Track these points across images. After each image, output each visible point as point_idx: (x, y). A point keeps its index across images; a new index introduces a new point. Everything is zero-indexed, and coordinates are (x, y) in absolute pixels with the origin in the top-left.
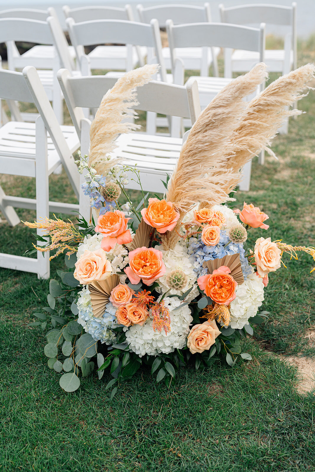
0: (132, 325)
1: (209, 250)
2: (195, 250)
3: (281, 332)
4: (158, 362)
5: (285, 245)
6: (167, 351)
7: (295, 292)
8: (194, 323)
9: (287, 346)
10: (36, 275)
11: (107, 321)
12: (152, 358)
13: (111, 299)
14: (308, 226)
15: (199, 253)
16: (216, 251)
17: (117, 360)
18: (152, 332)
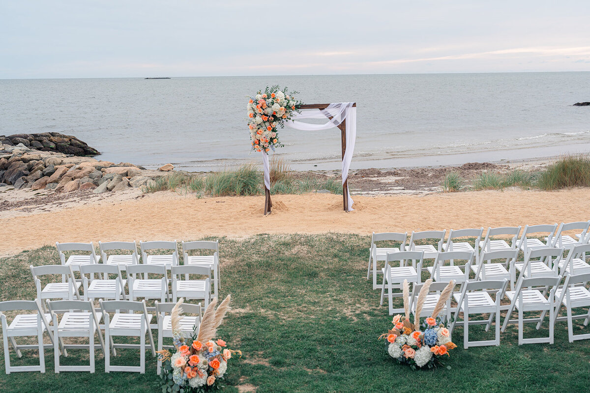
0: (192, 378)
1: (210, 354)
2: (206, 355)
3: (232, 380)
4: (198, 390)
5: (231, 351)
6: (201, 385)
7: (234, 368)
8: (208, 376)
9: (234, 383)
10: (140, 372)
11: (184, 378)
12: (197, 388)
13: (185, 371)
14: (235, 344)
15: (207, 355)
16: (212, 354)
17: (188, 390)
18: (197, 380)
